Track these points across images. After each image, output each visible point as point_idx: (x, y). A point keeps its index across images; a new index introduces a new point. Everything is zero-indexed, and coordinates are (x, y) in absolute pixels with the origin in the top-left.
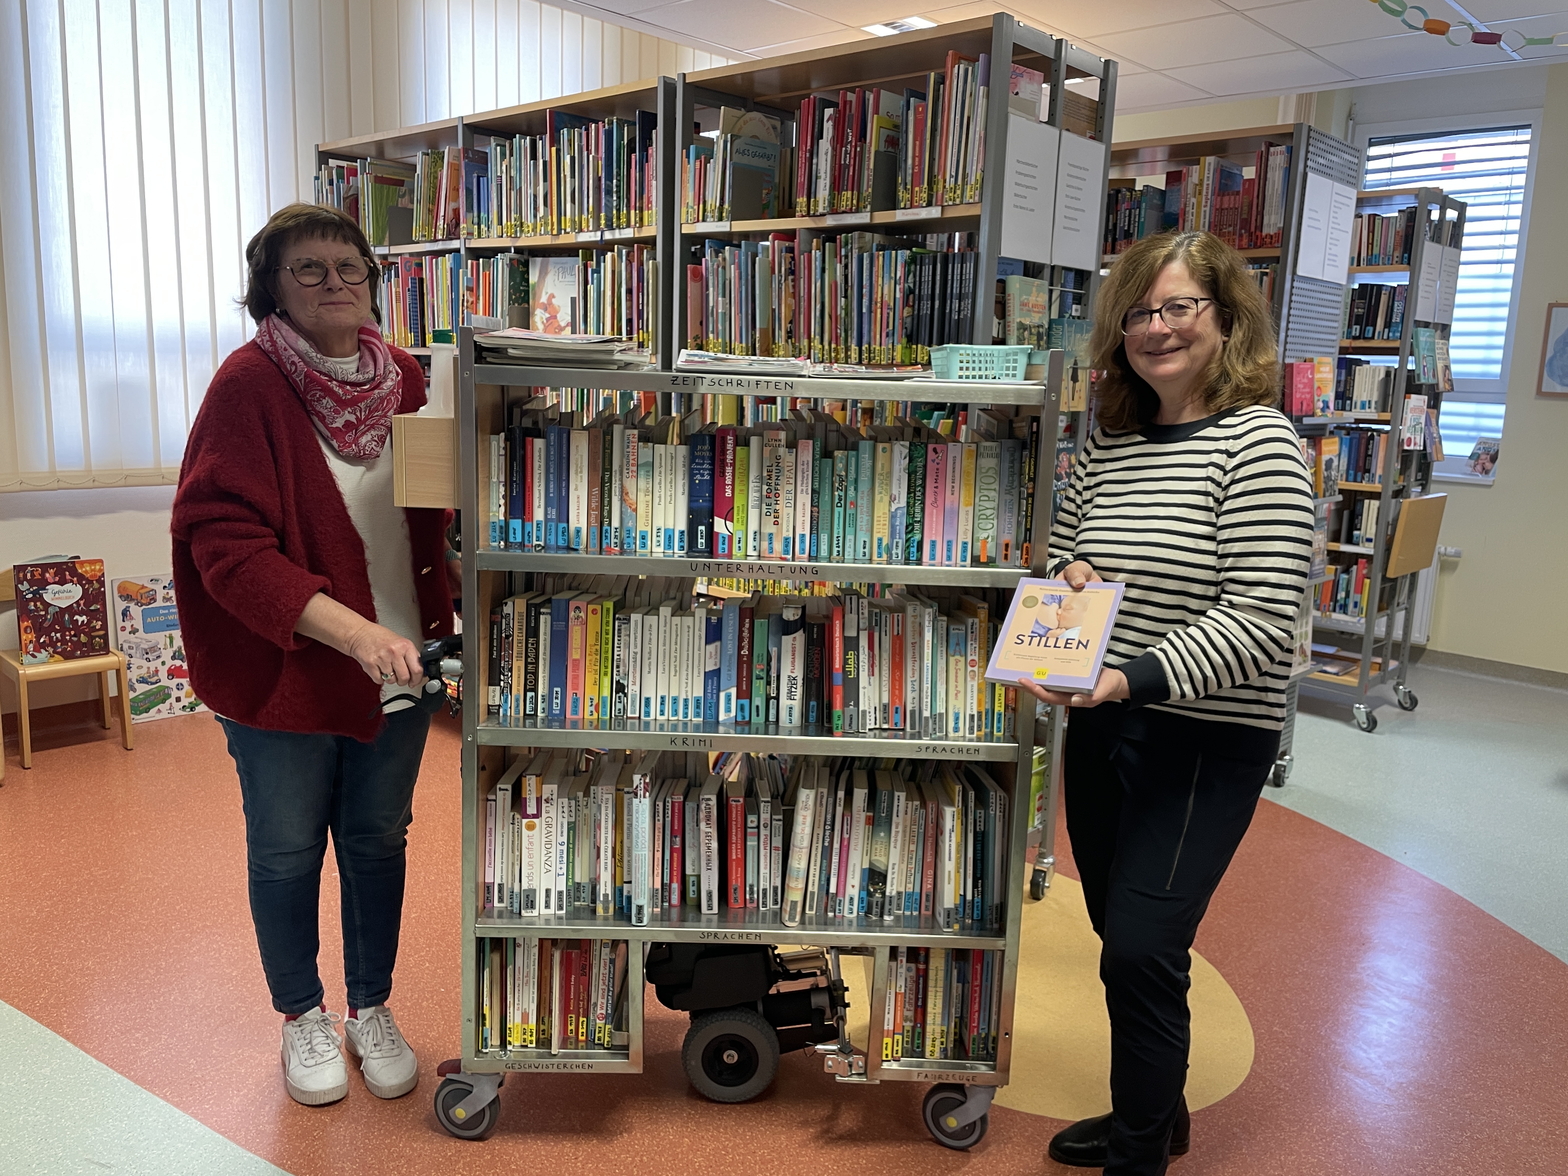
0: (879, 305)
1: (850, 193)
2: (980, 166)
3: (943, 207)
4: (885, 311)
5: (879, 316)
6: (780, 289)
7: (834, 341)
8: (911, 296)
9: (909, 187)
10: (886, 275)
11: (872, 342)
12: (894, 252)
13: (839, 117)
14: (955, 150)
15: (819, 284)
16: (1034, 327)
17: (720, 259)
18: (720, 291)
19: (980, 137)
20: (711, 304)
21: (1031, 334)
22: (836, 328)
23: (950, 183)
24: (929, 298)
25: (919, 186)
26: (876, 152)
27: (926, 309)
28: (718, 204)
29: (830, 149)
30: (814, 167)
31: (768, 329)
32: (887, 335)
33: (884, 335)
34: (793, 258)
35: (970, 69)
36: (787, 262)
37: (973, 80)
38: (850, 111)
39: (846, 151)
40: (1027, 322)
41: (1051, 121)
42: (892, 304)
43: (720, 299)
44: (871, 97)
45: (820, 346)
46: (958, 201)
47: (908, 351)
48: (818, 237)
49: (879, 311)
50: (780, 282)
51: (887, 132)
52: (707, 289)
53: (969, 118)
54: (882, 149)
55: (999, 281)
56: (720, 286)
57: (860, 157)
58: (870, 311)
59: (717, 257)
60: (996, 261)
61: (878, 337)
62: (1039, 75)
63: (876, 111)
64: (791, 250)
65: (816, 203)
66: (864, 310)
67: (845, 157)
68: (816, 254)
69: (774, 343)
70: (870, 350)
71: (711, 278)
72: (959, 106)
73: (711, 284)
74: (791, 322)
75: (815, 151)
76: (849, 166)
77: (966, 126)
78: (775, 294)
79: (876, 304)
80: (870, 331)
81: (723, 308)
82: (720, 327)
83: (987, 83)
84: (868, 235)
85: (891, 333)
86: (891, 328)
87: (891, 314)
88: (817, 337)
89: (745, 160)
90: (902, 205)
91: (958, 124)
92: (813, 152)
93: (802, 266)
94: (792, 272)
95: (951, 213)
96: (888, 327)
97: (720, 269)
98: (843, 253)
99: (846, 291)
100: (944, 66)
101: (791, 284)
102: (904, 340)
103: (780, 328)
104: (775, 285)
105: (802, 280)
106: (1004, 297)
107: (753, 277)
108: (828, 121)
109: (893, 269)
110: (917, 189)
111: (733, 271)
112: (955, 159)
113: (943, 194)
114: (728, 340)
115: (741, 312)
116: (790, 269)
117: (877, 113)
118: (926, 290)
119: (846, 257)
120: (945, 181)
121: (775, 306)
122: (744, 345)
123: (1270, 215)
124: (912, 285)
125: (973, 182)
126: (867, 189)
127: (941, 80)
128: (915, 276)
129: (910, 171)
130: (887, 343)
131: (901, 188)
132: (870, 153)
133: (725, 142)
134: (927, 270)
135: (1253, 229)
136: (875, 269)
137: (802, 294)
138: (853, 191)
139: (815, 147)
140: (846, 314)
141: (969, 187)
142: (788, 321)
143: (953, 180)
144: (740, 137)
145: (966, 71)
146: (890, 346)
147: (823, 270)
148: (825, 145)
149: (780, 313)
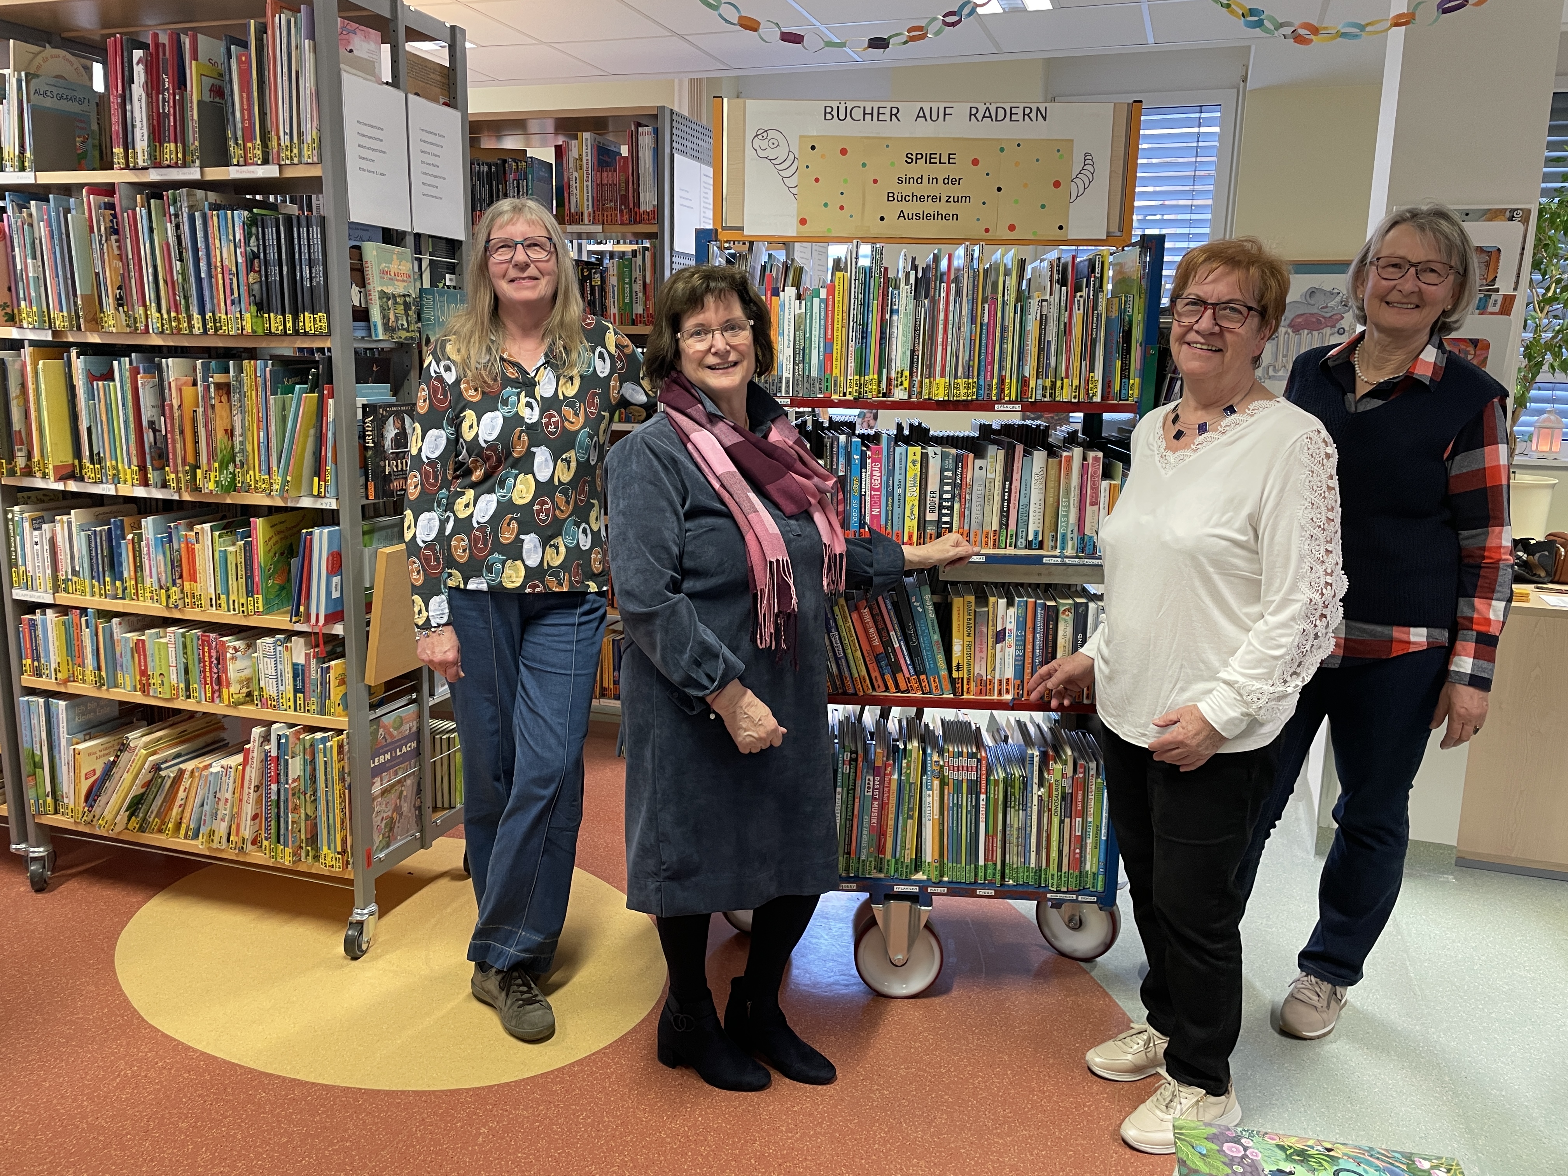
0: (219, 270)
1: (173, 145)
2: (315, 124)
3: (280, 165)
4: (227, 277)
5: (221, 282)
6: (102, 249)
7: (173, 309)
8: (256, 261)
9: (240, 142)
10: (223, 237)
11: (217, 311)
12: (229, 213)
13: (152, 61)
14: (287, 106)
15: (147, 245)
16: (399, 296)
17: (24, 215)
18: (29, 252)
19: (311, 94)
20: (19, 267)
21: (396, 303)
22: (174, 294)
23: (285, 141)
24: (276, 262)
25: (251, 141)
26: (199, 102)
27: (274, 276)
28: (17, 153)
29: (144, 96)
30: (128, 114)
31: (92, 295)
32: (233, 303)
33: (229, 302)
34: (115, 216)
35: (293, 20)
36: (107, 220)
37: (296, 33)
38: (164, 54)
39: (164, 99)
40: (389, 290)
41: (395, 83)
42: (234, 269)
43: (29, 261)
44: (187, 41)
45: (158, 315)
46: (296, 161)
47: (259, 320)
48: (141, 193)
49: (220, 276)
50: (100, 241)
51: (212, 81)
52: (13, 250)
53: (297, 72)
54: (207, 98)
55: (353, 247)
56: (28, 246)
57: (181, 106)
58: (210, 276)
59: (21, 213)
60: (347, 227)
61: (222, 304)
62: (375, 35)
63: (195, 57)
64: (111, 206)
65: (135, 157)
66: (203, 275)
67: (164, 105)
68: (141, 212)
69: (102, 311)
70: (215, 320)
71: (15, 236)
72: (285, 58)
73: (16, 245)
74: (120, 288)
75: (128, 96)
76: (168, 116)
77: (295, 80)
78: (97, 255)
79: (216, 269)
80: (212, 298)
81: (35, 272)
82: (33, 294)
83: (312, 36)
84: (200, 193)
85: (236, 300)
86: (236, 295)
87: (235, 280)
88: (153, 305)
89: (48, 103)
90: (235, 162)
91: (286, 78)
92: (125, 98)
93: (127, 225)
94: (114, 231)
95: (290, 173)
96: (232, 294)
97: (26, 227)
98: (172, 212)
99: (181, 254)
100: (264, 15)
101: (115, 245)
102: (254, 309)
103: (107, 295)
104: (96, 246)
105: (128, 241)
106: (362, 265)
107: (68, 236)
108: (138, 64)
109: (230, 230)
110: (249, 145)
111: (42, 230)
112: (287, 115)
113: (278, 152)
114: (45, 309)
115: (57, 276)
116: (112, 227)
117: (196, 59)
118: (272, 256)
119: (176, 216)
120: (279, 138)
121: (99, 269)
122: (65, 314)
123: (645, 192)
124: (255, 249)
125: (309, 141)
126: (194, 143)
127: (262, 30)
128: (258, 239)
129: (239, 125)
130: (234, 311)
131: (231, 143)
132: (192, 103)
133: (19, 81)
134: (271, 233)
135: (631, 206)
136: (210, 231)
137: (130, 256)
138: (176, 143)
139: (127, 92)
140: (184, 280)
141: (305, 146)
142: (115, 287)
143: (287, 137)
144: (37, 76)
145: (289, 22)
146: (238, 315)
147: (151, 230)
148: (138, 90)
149: (105, 278)
